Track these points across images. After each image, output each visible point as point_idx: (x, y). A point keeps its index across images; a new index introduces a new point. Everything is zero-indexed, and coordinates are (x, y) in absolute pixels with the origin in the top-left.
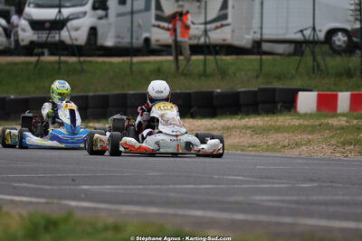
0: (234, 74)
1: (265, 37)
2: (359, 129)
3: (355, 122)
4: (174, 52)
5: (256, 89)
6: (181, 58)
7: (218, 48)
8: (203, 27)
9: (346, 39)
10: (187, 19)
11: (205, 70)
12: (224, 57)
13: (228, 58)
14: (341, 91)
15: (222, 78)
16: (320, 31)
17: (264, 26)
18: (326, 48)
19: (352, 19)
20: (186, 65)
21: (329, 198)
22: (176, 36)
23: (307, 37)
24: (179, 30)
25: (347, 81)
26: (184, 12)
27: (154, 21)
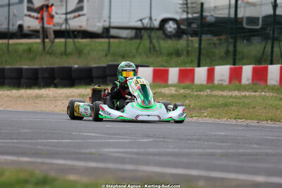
0: (88, 53)
1: (112, 25)
2: (185, 96)
3: (182, 91)
4: (41, 36)
5: (105, 65)
6: (47, 40)
7: (76, 33)
8: (64, 16)
9: (175, 26)
10: (52, 10)
11: (66, 50)
12: (80, 40)
13: (84, 41)
14: (172, 67)
15: (79, 56)
16: (155, 20)
17: (112, 16)
18: (160, 33)
19: (180, 10)
20: (51, 47)
21: (162, 150)
22: (43, 24)
23: (145, 25)
24: (45, 19)
25: (176, 59)
26: (50, 4)
27: (26, 12)
